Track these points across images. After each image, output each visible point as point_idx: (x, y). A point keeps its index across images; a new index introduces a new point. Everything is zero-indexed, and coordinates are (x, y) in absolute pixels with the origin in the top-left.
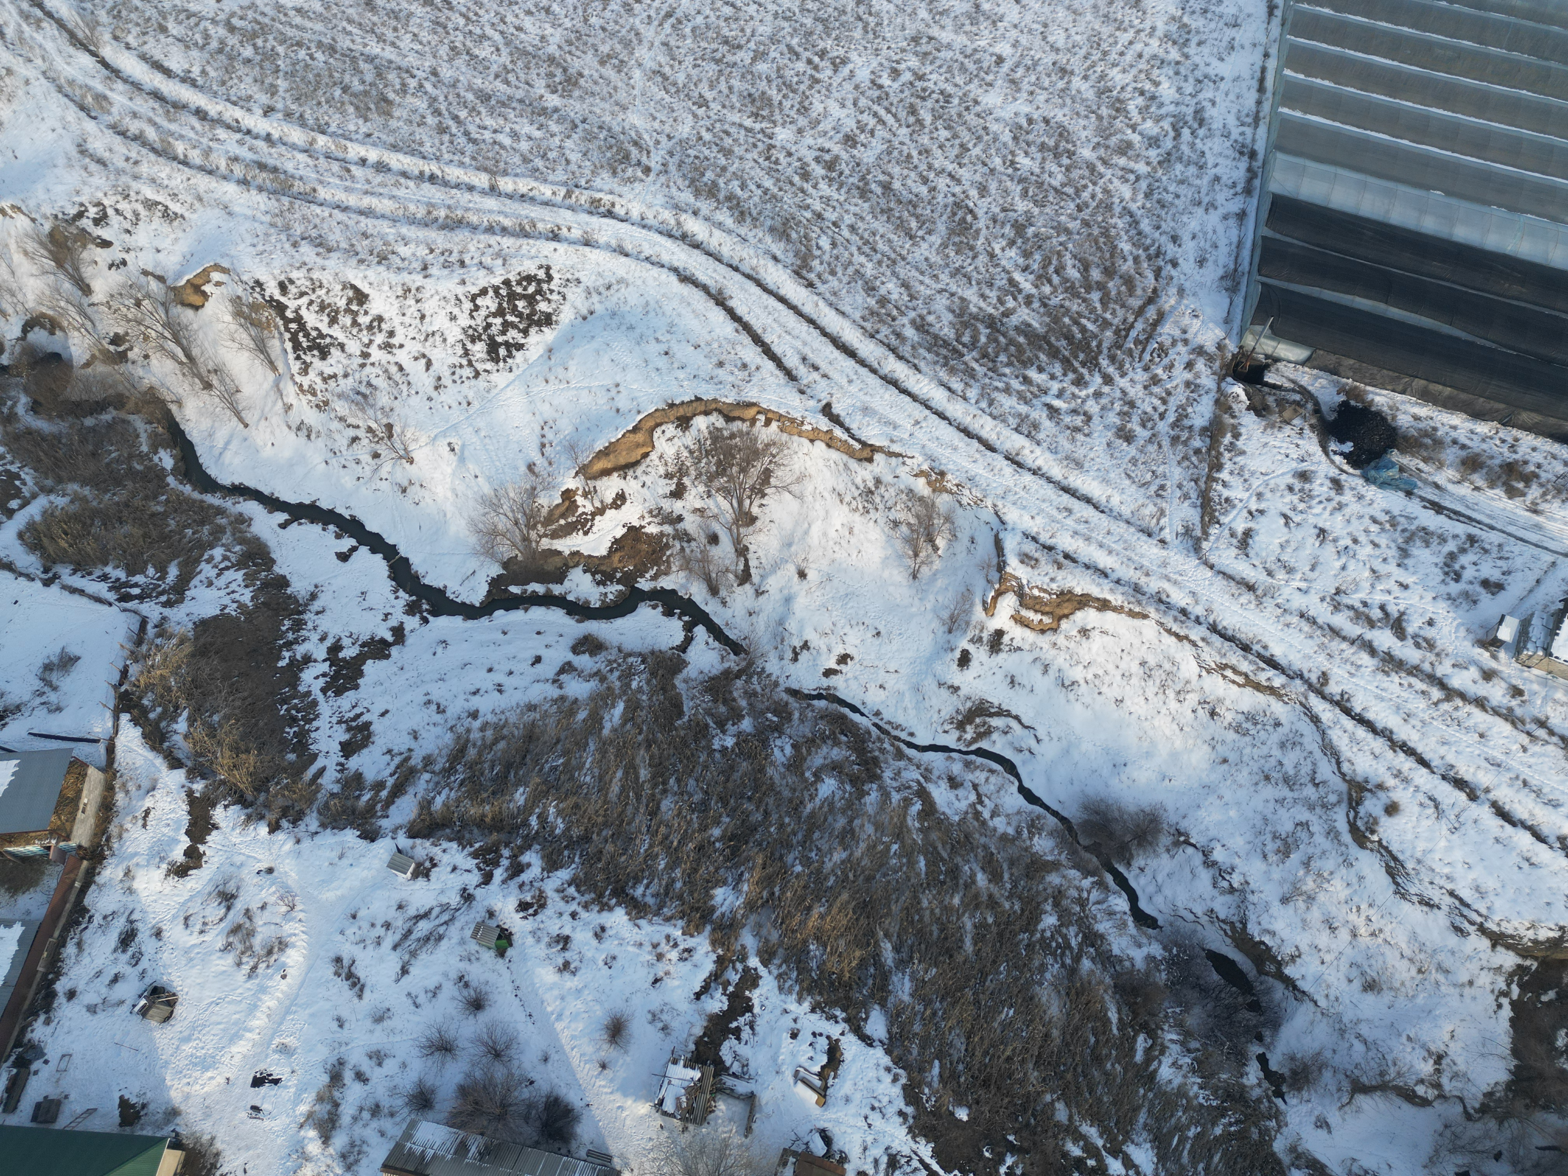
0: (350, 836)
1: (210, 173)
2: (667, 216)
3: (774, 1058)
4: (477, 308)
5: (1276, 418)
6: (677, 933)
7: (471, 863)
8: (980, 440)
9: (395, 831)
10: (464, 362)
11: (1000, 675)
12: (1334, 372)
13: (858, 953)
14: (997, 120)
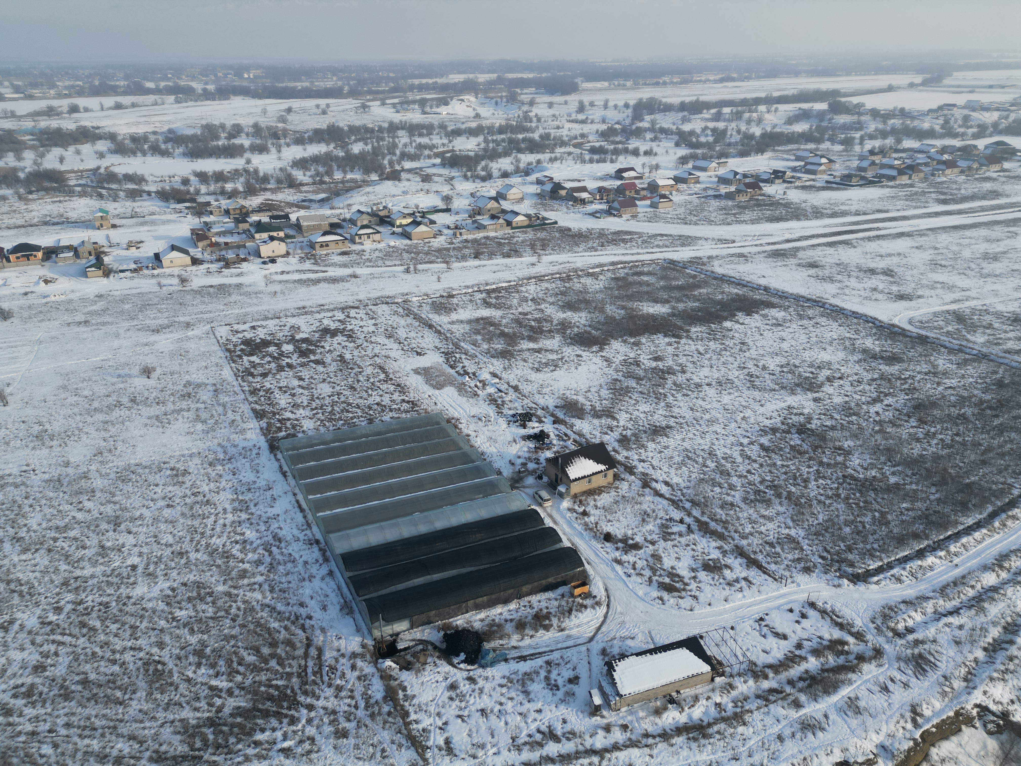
5: (418, 665)
12: (429, 623)
14: (149, 600)
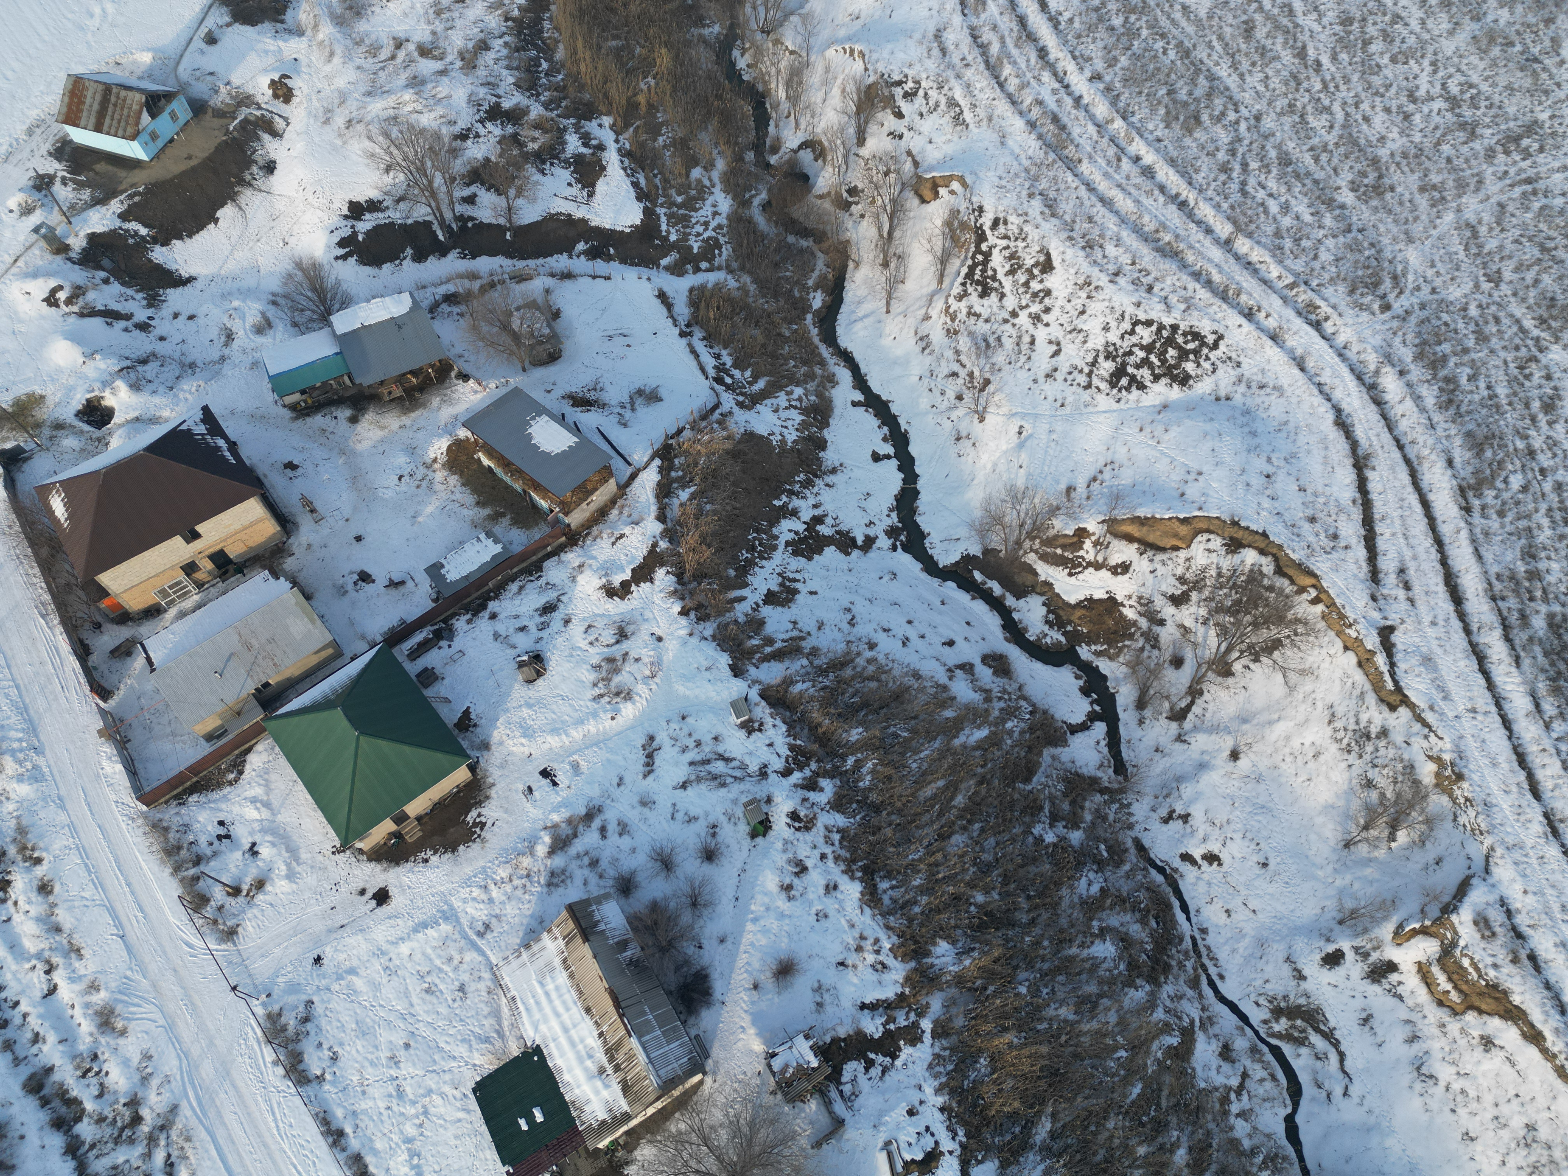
0: (724, 660)
1: (1014, 103)
2: (1372, 360)
3: (882, 1113)
4: (1132, 332)
6: (887, 945)
7: (785, 751)
8: (1531, 777)
9: (755, 682)
10: (1086, 370)
11: (1359, 1003)
13: (1016, 1104)
